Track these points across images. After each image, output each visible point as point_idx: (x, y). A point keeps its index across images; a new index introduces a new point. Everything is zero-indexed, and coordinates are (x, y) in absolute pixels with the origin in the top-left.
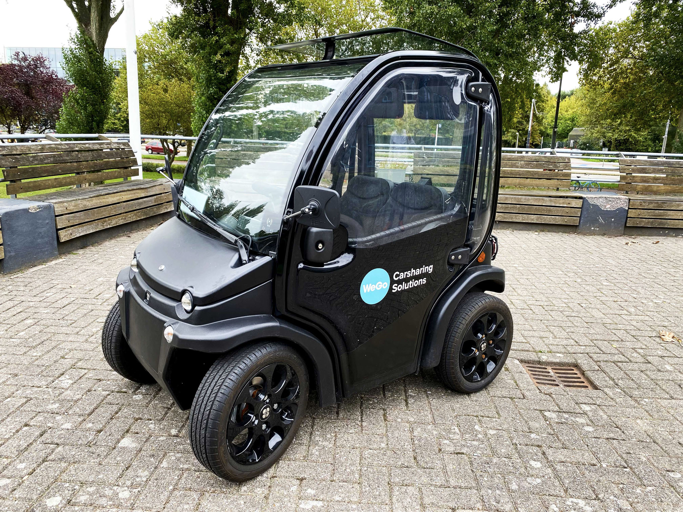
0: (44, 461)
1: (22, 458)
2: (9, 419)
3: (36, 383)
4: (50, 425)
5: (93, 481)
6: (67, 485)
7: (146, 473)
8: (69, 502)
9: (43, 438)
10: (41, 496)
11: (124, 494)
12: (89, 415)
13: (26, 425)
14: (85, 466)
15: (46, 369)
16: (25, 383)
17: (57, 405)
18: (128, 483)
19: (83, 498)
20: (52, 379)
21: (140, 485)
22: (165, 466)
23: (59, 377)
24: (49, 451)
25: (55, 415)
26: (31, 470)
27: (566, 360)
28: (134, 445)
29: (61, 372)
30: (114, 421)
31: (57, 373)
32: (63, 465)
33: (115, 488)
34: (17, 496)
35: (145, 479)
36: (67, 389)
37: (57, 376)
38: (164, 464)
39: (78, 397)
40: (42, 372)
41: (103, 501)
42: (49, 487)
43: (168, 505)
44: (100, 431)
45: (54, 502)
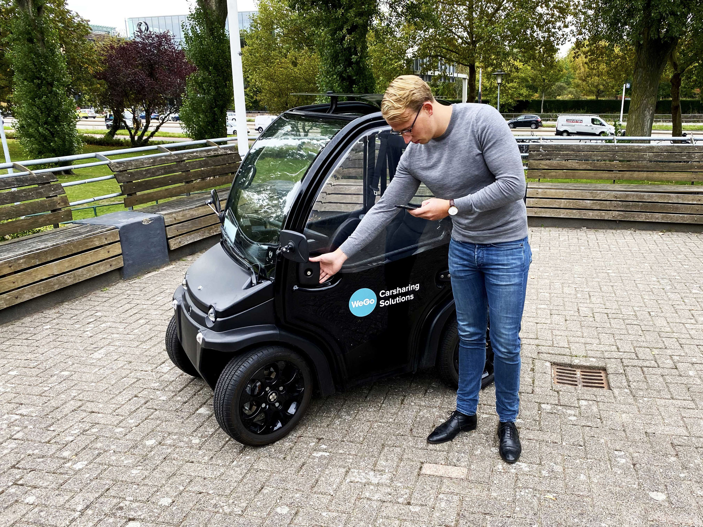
0: (146, 419)
1: (132, 416)
2: (124, 392)
3: (144, 368)
4: (152, 397)
5: (177, 433)
6: (160, 433)
7: (213, 430)
8: (160, 443)
9: (147, 405)
10: (142, 439)
11: (196, 441)
12: (180, 391)
13: (136, 396)
14: (173, 424)
15: (152, 358)
16: (137, 368)
17: (158, 384)
18: (200, 435)
19: (169, 442)
20: (155, 365)
21: (207, 436)
23: (161, 365)
24: (149, 413)
25: (156, 391)
26: (137, 424)
27: (597, 365)
28: (207, 412)
29: (163, 361)
30: (196, 396)
31: (160, 362)
32: (158, 422)
33: (190, 437)
34: (128, 438)
35: (211, 433)
36: (166, 373)
37: (159, 363)
39: (173, 379)
40: (149, 360)
41: (182, 444)
42: (148, 434)
43: (223, 449)
44: (185, 403)
45: (150, 442)
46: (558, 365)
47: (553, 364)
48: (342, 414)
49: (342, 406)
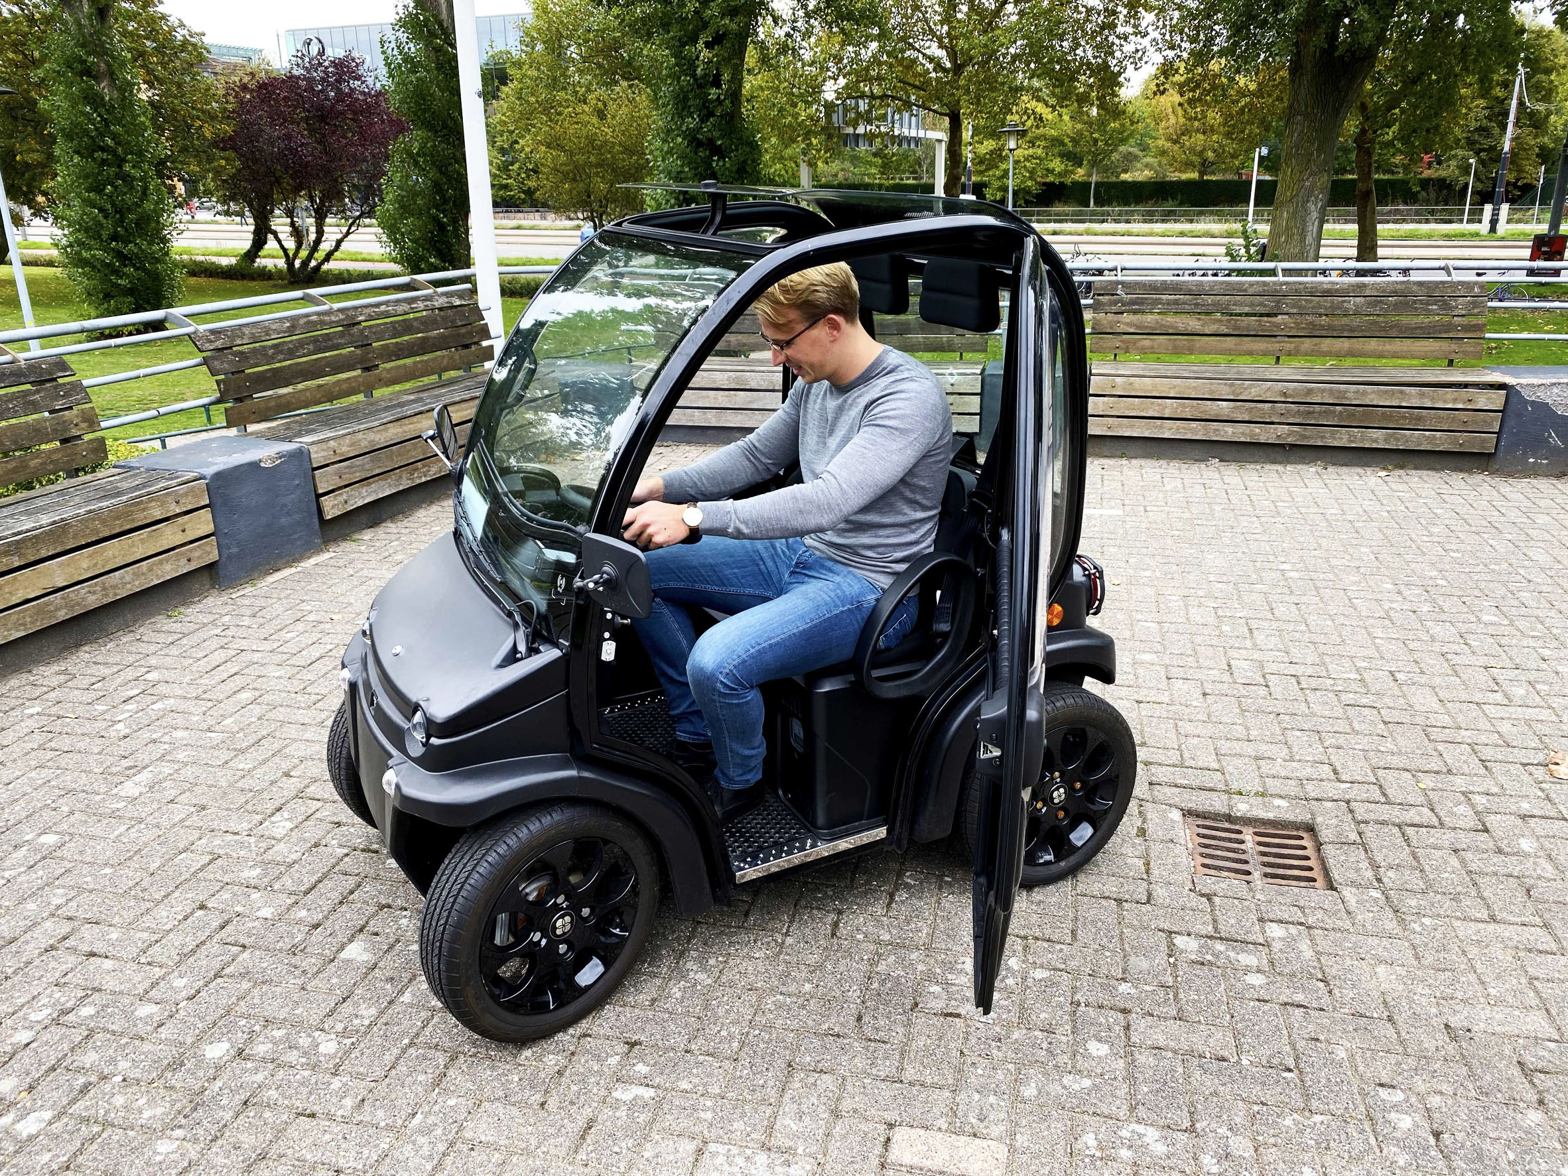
0: (216, 977)
1: (183, 968)
2: (177, 894)
3: (233, 826)
4: (239, 909)
5: (285, 1019)
6: (243, 1022)
7: (373, 1011)
8: (240, 1052)
9: (223, 933)
10: (199, 1039)
11: (328, 1046)
12: (306, 893)
13: (202, 907)
14: (279, 989)
15: (254, 796)
16: (215, 825)
17: (258, 870)
18: (339, 1027)
19: (261, 1049)
20: (259, 818)
21: (357, 1032)
22: (407, 1001)
23: (273, 814)
24: (227, 958)
25: (251, 891)
26: (193, 991)
27: (1290, 817)
28: (366, 957)
29: (277, 804)
30: (344, 908)
31: (271, 806)
32: (246, 985)
33: (317, 1034)
34: (163, 1036)
35: (367, 1022)
36: (280, 840)
37: (269, 812)
38: (407, 997)
39: (294, 857)
40: (247, 802)
41: (293, 1057)
42: (215, 1024)
43: (393, 1072)
44: (316, 926)
45: (217, 1051)
46: (1198, 816)
47: (1188, 813)
48: (689, 965)
49: (688, 942)
